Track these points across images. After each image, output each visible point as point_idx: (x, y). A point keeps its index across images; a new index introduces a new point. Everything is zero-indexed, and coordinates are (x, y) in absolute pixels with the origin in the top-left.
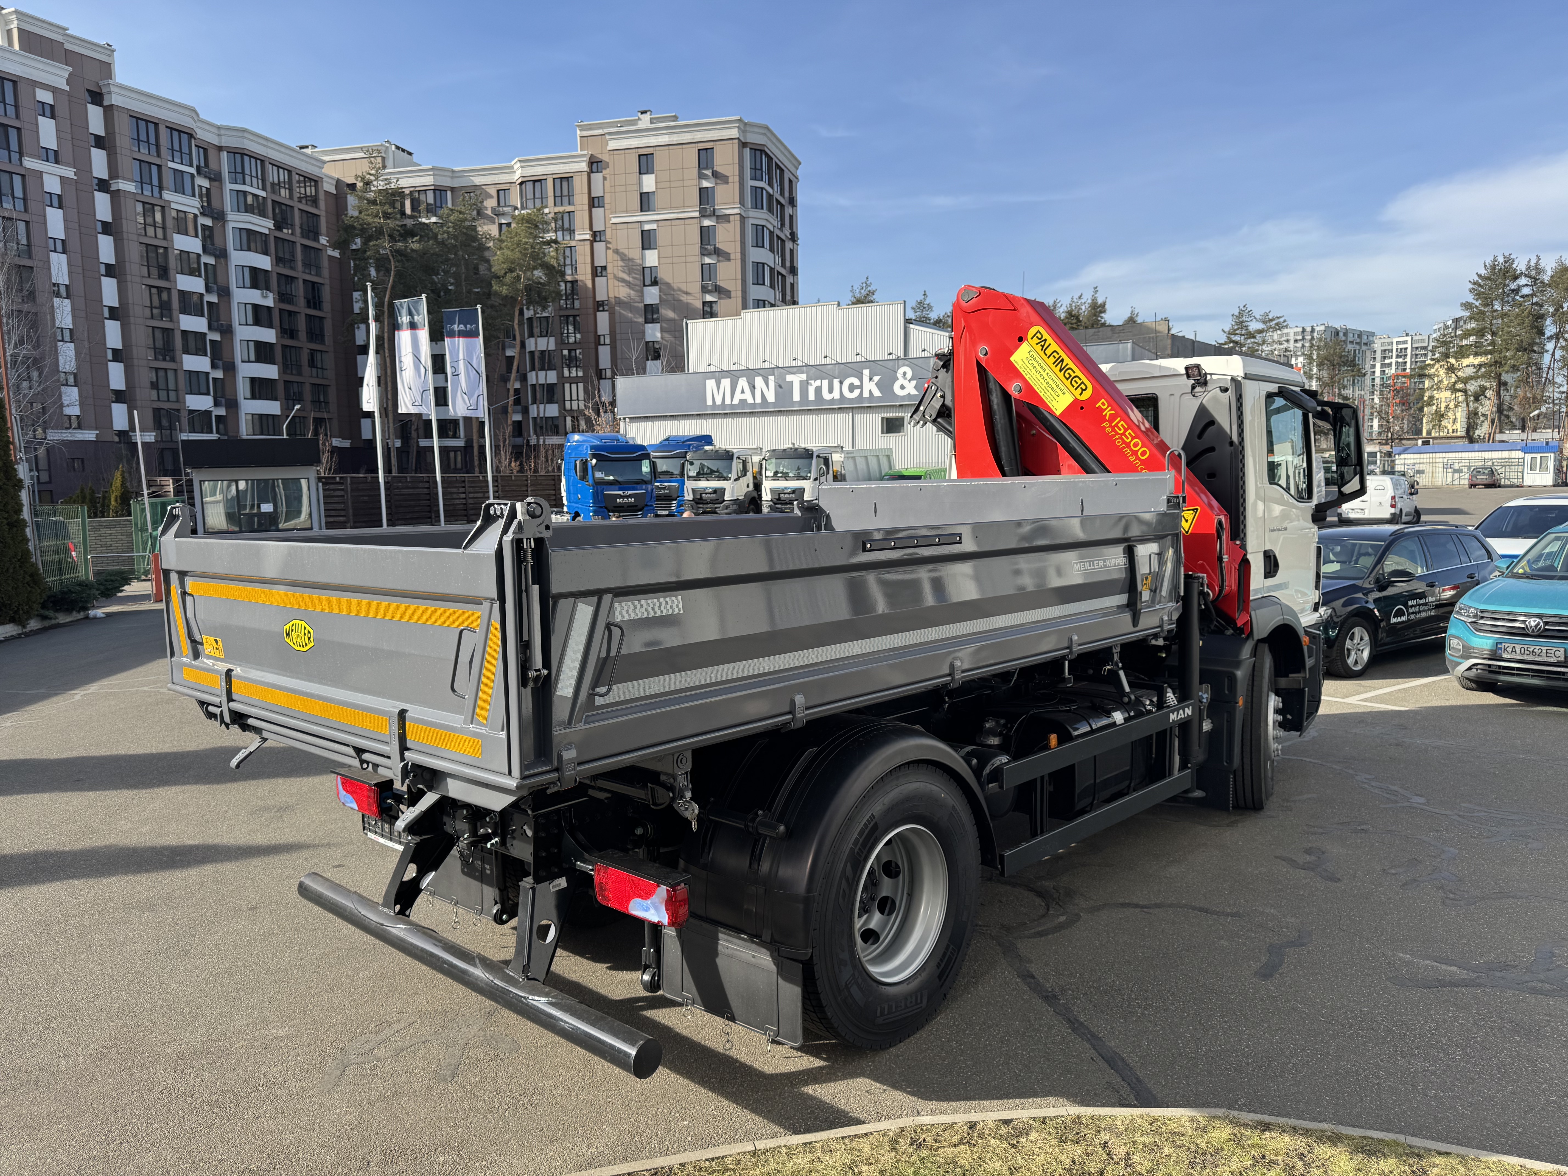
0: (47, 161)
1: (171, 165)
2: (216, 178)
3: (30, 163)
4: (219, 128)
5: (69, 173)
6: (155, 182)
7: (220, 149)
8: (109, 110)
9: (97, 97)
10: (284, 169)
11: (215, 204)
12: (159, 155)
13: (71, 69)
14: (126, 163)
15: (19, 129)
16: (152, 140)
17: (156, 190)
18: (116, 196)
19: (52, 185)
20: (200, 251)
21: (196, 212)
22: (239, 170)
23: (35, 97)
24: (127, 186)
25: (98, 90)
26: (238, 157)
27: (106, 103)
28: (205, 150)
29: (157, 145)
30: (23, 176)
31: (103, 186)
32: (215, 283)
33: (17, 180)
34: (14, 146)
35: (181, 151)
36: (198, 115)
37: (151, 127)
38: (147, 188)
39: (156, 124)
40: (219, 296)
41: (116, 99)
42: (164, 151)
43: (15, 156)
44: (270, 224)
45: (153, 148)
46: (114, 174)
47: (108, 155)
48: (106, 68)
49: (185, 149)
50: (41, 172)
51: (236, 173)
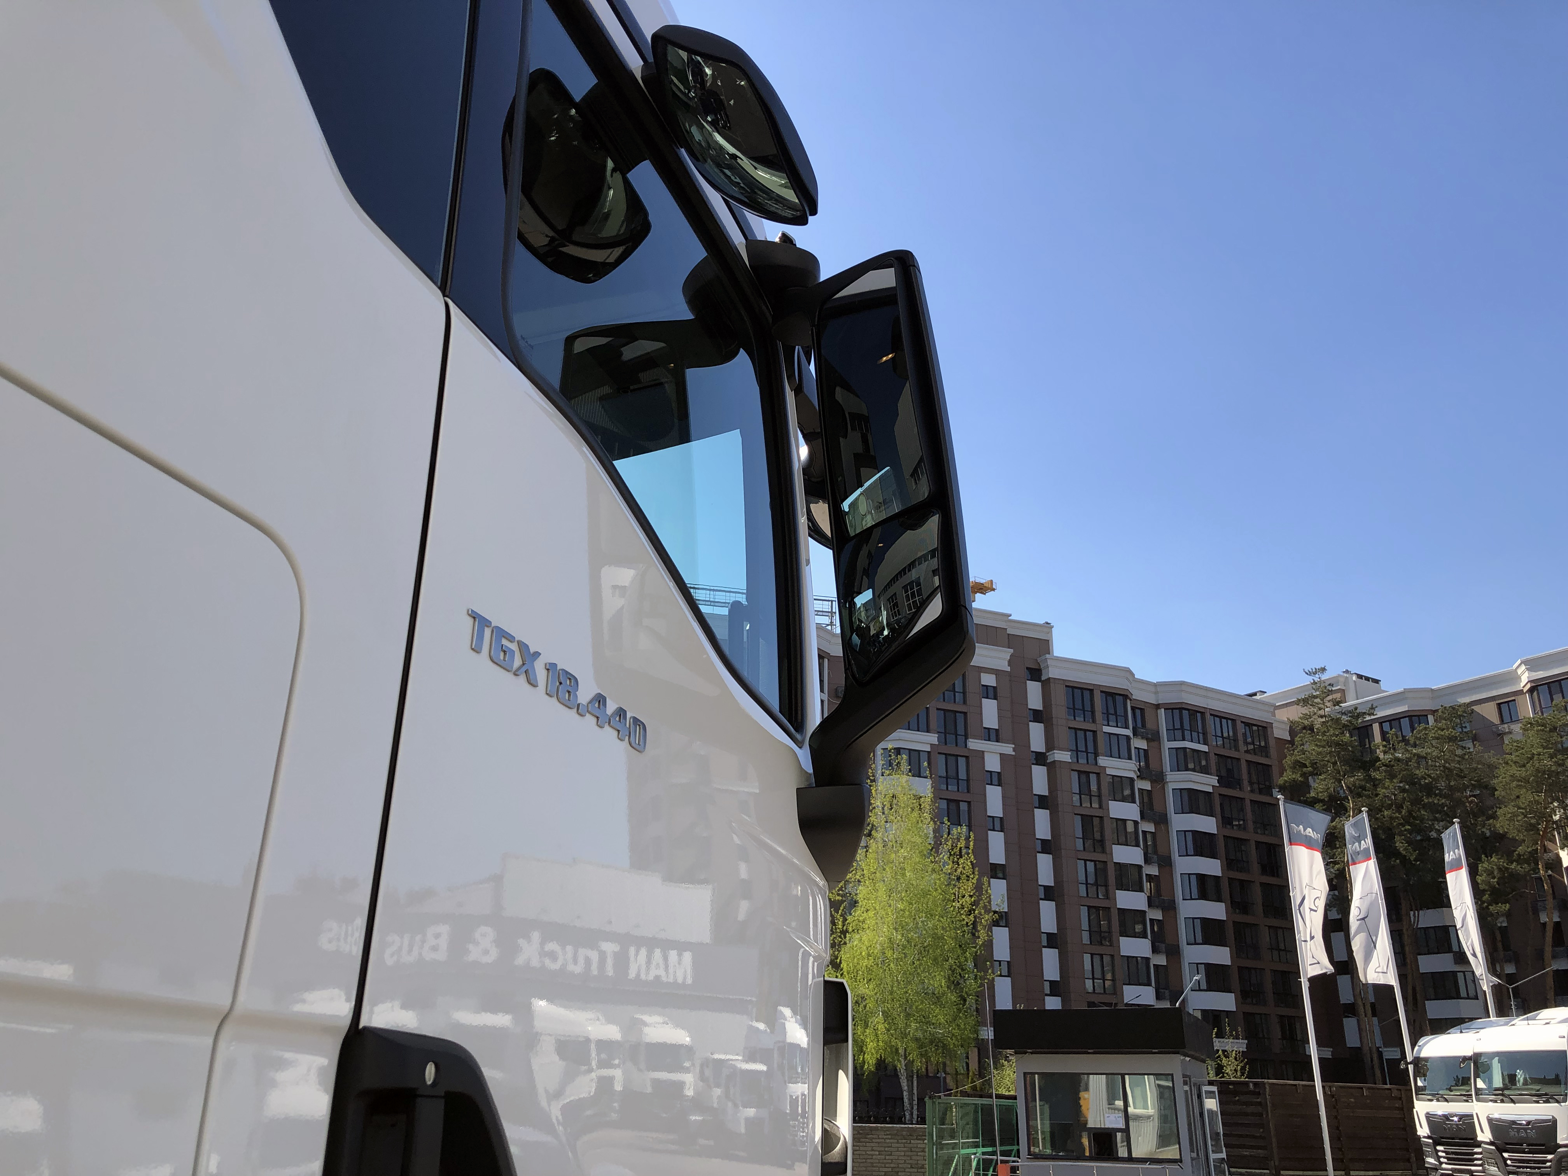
0: (989, 740)
1: (1106, 729)
2: (1154, 738)
3: (974, 744)
4: (1156, 685)
5: (1008, 749)
6: (1091, 749)
7: (1158, 706)
8: (1047, 684)
9: (1035, 674)
10: (1227, 719)
11: (1153, 765)
12: (1094, 721)
13: (1012, 651)
14: (1063, 734)
15: (965, 713)
16: (1088, 707)
17: (1091, 756)
18: (1052, 767)
19: (993, 764)
20: (1138, 818)
21: (1132, 775)
22: (1178, 726)
23: (980, 681)
24: (1063, 756)
25: (1037, 667)
26: (1176, 712)
27: (1043, 678)
28: (1142, 710)
29: (1093, 712)
30: (967, 757)
31: (1040, 759)
32: (1155, 852)
33: (962, 762)
34: (961, 731)
35: (1116, 714)
36: (1133, 675)
37: (1087, 694)
38: (1082, 755)
39: (1091, 691)
40: (1160, 866)
41: (1053, 672)
42: (1099, 715)
43: (961, 739)
44: (1214, 780)
45: (1088, 714)
46: (1050, 745)
47: (1045, 727)
48: (1045, 645)
49: (1120, 711)
50: (983, 752)
51: (1174, 729)
